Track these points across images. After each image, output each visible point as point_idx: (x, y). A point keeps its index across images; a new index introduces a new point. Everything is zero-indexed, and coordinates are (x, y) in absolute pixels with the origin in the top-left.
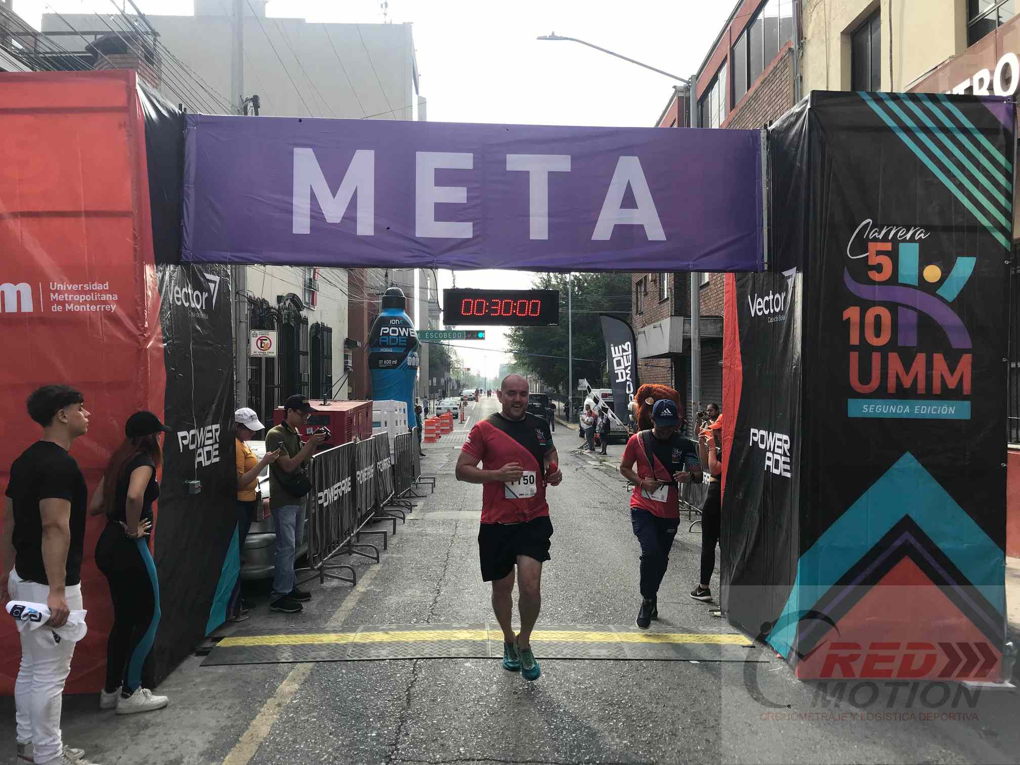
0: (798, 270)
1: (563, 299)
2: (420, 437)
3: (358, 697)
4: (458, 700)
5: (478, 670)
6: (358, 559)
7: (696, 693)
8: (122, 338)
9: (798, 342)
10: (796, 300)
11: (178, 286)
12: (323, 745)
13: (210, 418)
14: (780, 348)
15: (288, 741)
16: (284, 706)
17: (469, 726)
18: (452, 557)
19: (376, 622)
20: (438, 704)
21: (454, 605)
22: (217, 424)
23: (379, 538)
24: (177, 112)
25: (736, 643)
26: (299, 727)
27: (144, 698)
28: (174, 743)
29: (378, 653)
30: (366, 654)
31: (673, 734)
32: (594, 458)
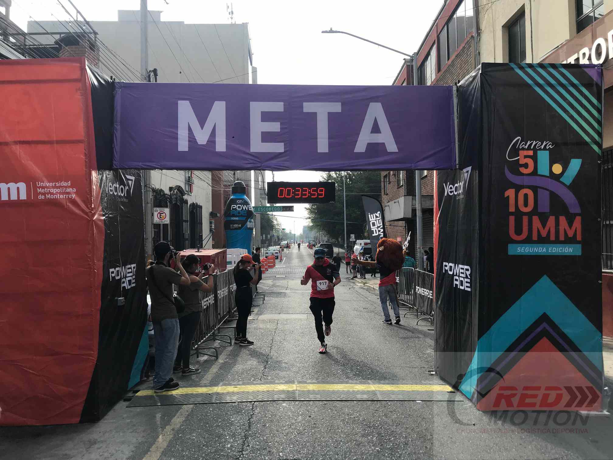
3: (220, 424)
4: (279, 426)
5: (291, 407)
6: (219, 343)
7: (419, 420)
11: (111, 183)
12: (199, 453)
13: (129, 261)
15: (179, 450)
16: (176, 430)
17: (285, 440)
18: (275, 341)
19: (230, 380)
20: (267, 428)
21: (276, 370)
22: (134, 264)
23: (231, 331)
24: (109, 81)
25: (444, 390)
26: (185, 442)
28: (111, 452)
29: (231, 398)
30: (224, 399)
31: (405, 444)
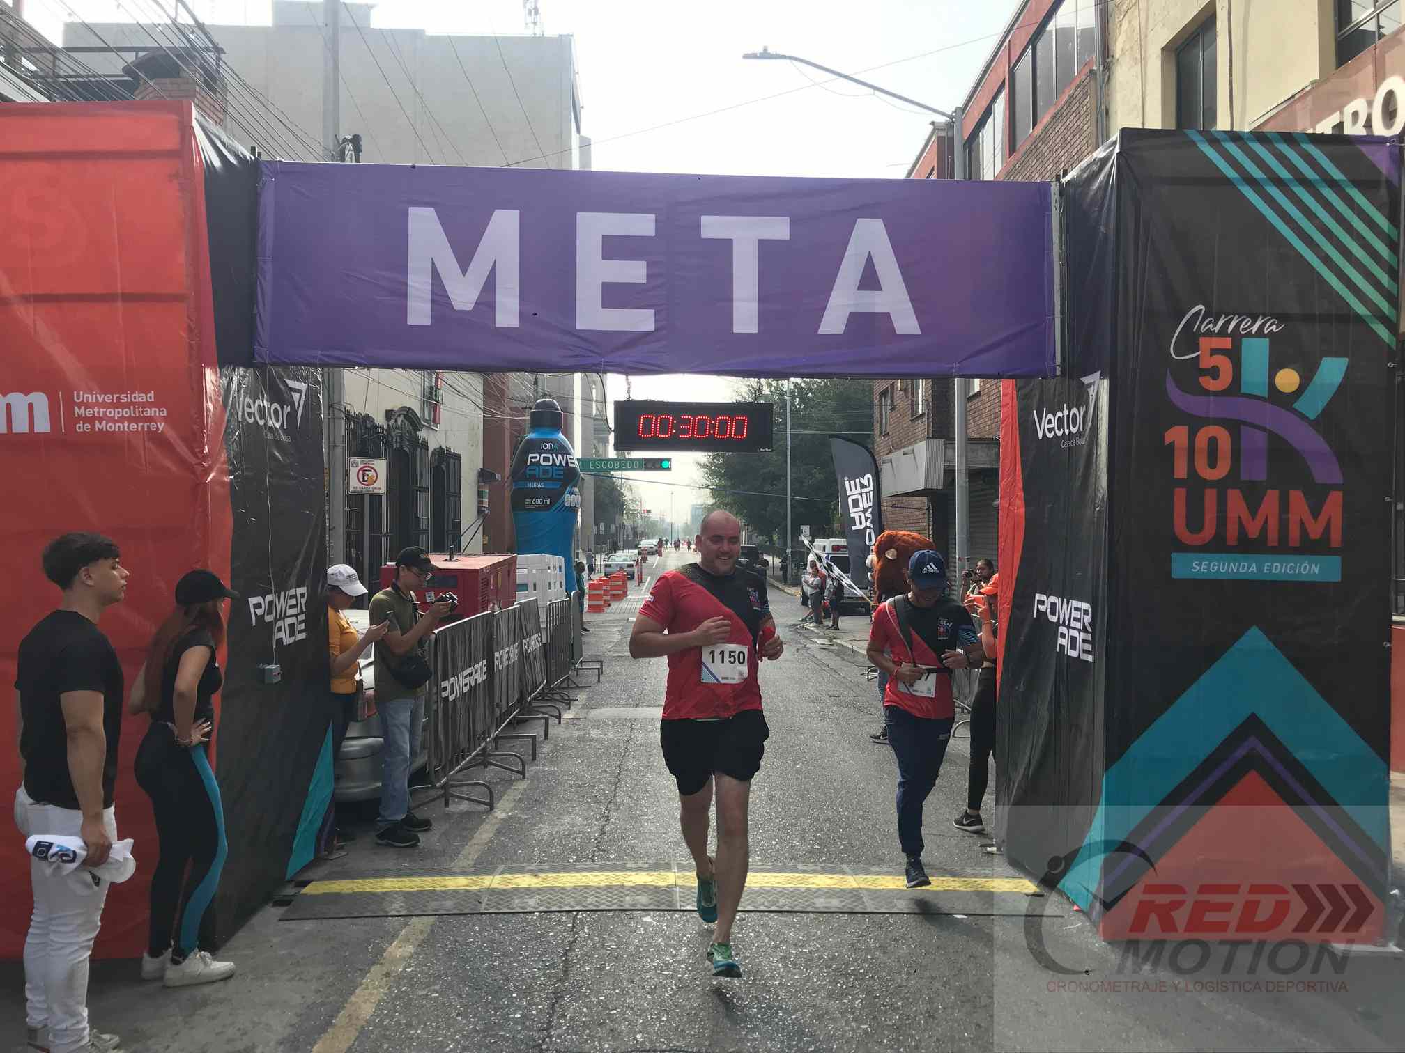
0: (1103, 376)
1: (779, 415)
2: (582, 605)
3: (496, 963)
4: (635, 970)
5: (662, 926)
6: (497, 773)
7: (962, 959)
8: (174, 468)
9: (1103, 474)
10: (1100, 417)
11: (250, 397)
12: (448, 1031)
13: (293, 580)
14: (1078, 483)
15: (400, 1024)
16: (394, 977)
17: (649, 1004)
18: (626, 770)
19: (522, 859)
20: (606, 974)
21: (628, 836)
22: (303, 586)
23: (525, 744)
24: (248, 158)
25: (1017, 890)
26: (415, 1006)
27: (202, 966)
28: (242, 1027)
29: (524, 903)
30: (508, 904)
31: (929, 1016)
32: (821, 634)
